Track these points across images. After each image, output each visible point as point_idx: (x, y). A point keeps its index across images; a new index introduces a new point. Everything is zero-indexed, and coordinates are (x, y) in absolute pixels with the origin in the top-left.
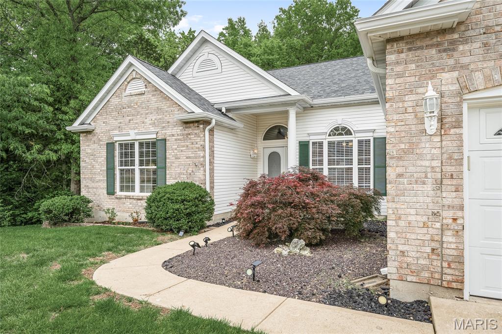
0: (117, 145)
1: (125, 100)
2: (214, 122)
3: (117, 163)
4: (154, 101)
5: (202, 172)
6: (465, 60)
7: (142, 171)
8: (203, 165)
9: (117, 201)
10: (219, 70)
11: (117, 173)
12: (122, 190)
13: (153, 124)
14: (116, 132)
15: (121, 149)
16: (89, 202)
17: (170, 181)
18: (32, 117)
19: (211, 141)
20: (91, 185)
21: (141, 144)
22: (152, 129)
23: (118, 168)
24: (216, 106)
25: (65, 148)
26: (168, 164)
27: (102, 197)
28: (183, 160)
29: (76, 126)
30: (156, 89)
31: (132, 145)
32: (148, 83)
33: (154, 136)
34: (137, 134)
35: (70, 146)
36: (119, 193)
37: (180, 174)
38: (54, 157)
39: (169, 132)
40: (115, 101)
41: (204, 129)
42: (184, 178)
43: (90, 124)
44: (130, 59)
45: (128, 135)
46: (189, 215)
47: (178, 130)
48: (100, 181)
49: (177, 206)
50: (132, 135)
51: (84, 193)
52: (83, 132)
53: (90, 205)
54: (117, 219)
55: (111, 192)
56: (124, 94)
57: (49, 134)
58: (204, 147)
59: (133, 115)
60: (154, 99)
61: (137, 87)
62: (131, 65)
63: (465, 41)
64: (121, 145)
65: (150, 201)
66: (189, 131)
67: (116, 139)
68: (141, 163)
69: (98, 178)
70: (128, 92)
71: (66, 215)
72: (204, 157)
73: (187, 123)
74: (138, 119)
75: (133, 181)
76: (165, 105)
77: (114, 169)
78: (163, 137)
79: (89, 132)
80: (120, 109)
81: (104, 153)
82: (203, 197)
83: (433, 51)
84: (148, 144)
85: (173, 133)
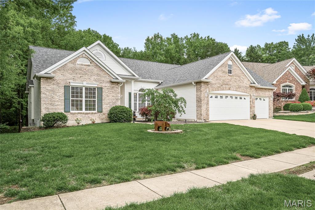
0: (70, 87)
1: (78, 66)
2: (122, 83)
3: (70, 96)
4: (96, 70)
5: (119, 102)
7: (86, 101)
9: (71, 115)
10: (104, 59)
11: (71, 101)
15: (73, 89)
17: (104, 105)
20: (50, 107)
21: (86, 88)
22: (95, 83)
23: (71, 99)
26: (103, 99)
31: (81, 88)
33: (96, 86)
36: (71, 111)
37: (109, 103)
41: (119, 86)
55: (67, 111)
58: (119, 93)
59: (83, 74)
64: (73, 87)
66: (114, 86)
68: (86, 97)
69: (57, 103)
70: (78, 62)
72: (119, 96)
73: (112, 83)
74: (86, 76)
75: (81, 106)
78: (101, 87)
79: (49, 78)
80: (74, 70)
81: (62, 91)
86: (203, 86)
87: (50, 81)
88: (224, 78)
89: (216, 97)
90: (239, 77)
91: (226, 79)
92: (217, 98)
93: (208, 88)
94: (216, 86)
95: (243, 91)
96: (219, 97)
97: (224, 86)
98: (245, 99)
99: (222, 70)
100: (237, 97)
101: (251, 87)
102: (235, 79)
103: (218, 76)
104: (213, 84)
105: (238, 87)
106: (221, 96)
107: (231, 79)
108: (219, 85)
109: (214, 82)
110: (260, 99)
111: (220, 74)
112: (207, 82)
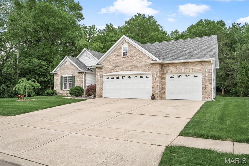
0: (63, 77)
1: (65, 66)
2: (85, 72)
3: (63, 82)
4: (72, 67)
5: (82, 84)
6: (103, 71)
7: (69, 84)
8: (83, 82)
9: (63, 91)
10: (89, 58)
11: (63, 84)
12: (64, 88)
13: (72, 72)
14: (63, 74)
15: (64, 78)
16: (56, 91)
17: (75, 86)
18: (41, 69)
19: (85, 77)
20: (57, 87)
21: (69, 77)
22: (72, 74)
23: (63, 83)
24: (88, 68)
25: (49, 77)
26: (75, 82)
27: (59, 90)
28: (78, 81)
29: (53, 72)
30: (73, 64)
31: (67, 77)
32: (71, 62)
33: (72, 75)
34: (68, 75)
35: (50, 77)
36: (63, 89)
37: (78, 84)
38: (46, 80)
39: (75, 74)
40: (63, 66)
41: (83, 74)
42: (78, 85)
43: (56, 72)
44: (66, 57)
45: (66, 75)
46: (78, 92)
47: (77, 74)
48: (59, 86)
49: (75, 91)
50: (67, 75)
51: (54, 89)
52: (55, 74)
53: (56, 92)
54: (63, 95)
55: (61, 89)
56: (65, 65)
57: (45, 74)
58: (83, 78)
59: (67, 70)
60: (72, 66)
61: (68, 63)
62: (67, 58)
63: (103, 68)
64: (64, 77)
65: (70, 90)
66: (80, 74)
67: (63, 76)
68: (69, 82)
69: (58, 85)
70: (66, 64)
71: (51, 94)
72: (83, 80)
73: (79, 73)
74: (68, 71)
75: (67, 86)
76: (74, 68)
77: (62, 83)
78: (74, 76)
79: (56, 74)
80: (64, 68)
81: (60, 79)
82: (81, 89)
83: (100, 69)
84: (70, 77)
85: (76, 75)
86: (97, 71)
87: (56, 75)
88: (117, 61)
89: (112, 78)
90: (136, 56)
91: (119, 61)
92: (114, 78)
93: (102, 71)
94: (109, 69)
95: (141, 70)
96: (115, 77)
97: (117, 68)
98: (147, 77)
99: (115, 54)
100: (136, 77)
101: (152, 64)
102: (130, 59)
103: (111, 60)
104: (106, 68)
105: (134, 67)
106: (117, 77)
107: (125, 60)
108: (112, 68)
109: (106, 66)
110: (186, 75)
111: (113, 58)
112: (101, 67)
